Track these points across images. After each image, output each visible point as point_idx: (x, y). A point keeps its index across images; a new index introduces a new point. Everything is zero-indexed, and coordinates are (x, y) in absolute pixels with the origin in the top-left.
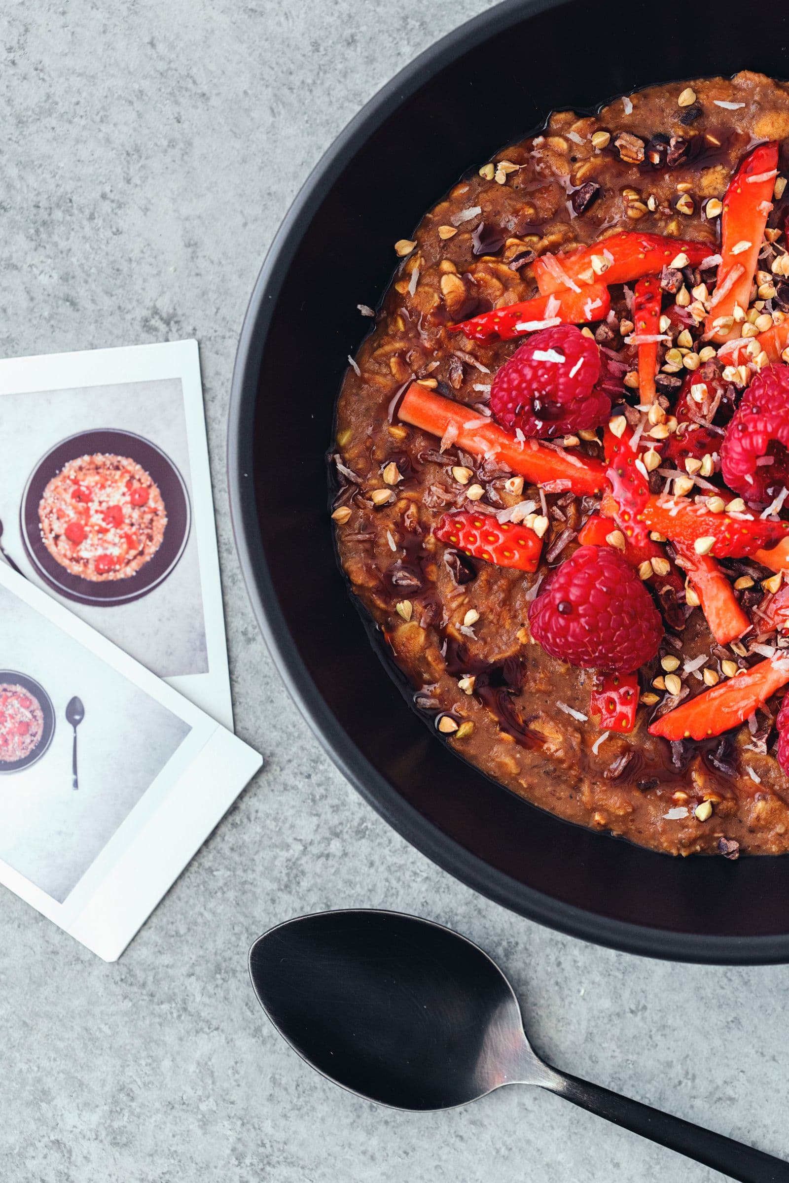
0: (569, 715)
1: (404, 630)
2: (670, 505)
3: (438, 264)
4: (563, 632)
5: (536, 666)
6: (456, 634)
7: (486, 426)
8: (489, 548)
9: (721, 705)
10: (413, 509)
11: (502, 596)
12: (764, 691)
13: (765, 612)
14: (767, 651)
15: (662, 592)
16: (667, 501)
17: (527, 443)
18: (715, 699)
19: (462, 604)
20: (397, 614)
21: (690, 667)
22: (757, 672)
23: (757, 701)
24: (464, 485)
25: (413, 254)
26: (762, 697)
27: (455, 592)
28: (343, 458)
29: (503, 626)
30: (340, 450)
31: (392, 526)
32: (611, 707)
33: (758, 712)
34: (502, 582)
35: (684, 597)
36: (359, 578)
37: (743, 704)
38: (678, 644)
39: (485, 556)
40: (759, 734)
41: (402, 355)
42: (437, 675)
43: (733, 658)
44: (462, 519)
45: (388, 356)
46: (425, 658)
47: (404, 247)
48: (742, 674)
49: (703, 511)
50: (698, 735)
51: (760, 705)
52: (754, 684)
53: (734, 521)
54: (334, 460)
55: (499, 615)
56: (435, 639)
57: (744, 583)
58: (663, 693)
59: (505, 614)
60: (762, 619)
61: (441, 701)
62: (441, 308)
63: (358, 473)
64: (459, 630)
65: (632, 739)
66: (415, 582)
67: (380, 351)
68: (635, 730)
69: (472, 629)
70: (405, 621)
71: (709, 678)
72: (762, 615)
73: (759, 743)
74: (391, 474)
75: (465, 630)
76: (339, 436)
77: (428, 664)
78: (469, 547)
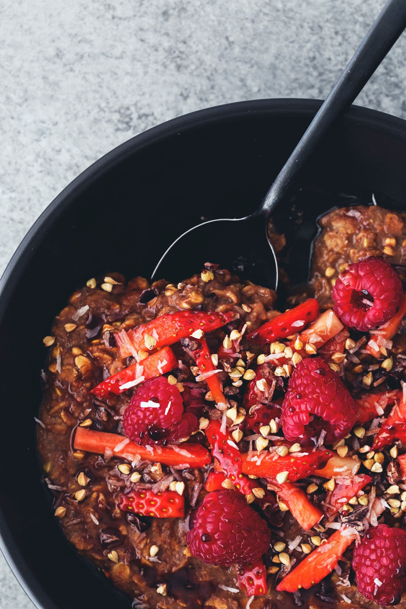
0: (228, 591)
1: (116, 567)
2: (255, 458)
3: (70, 349)
4: (209, 551)
5: (200, 568)
6: (148, 562)
7: (127, 445)
8: (153, 509)
9: (316, 564)
10: (101, 497)
11: (169, 532)
12: (340, 549)
13: (330, 503)
14: (336, 526)
15: (264, 508)
16: (253, 456)
17: (155, 450)
18: (312, 562)
19: (146, 544)
20: (109, 560)
21: (292, 546)
22: (333, 540)
23: (337, 557)
24: (128, 475)
25: (54, 345)
26: (340, 554)
27: (141, 538)
28: (50, 479)
29: (174, 550)
30: (48, 475)
31: (92, 510)
32: (251, 582)
33: (339, 563)
34: (166, 524)
35: (278, 506)
36: (81, 546)
37: (330, 561)
38: (282, 534)
39: (152, 514)
40: (343, 576)
41: (66, 409)
42: (143, 590)
43: (317, 534)
44: (132, 495)
45: (58, 412)
46: (133, 582)
47: (49, 341)
48: (324, 543)
49: (276, 458)
50: (306, 585)
51: (340, 559)
52: (333, 548)
53: (296, 458)
54: (45, 482)
55: (170, 544)
56: (136, 568)
57: (312, 489)
58: (280, 565)
59: (174, 543)
60: (328, 508)
61: (149, 604)
62: (79, 377)
63: (62, 485)
64: (149, 560)
65: (269, 596)
66: (115, 538)
67: (53, 411)
68: (269, 591)
69: (157, 557)
70: (115, 563)
71: (306, 549)
72: (328, 506)
73: (345, 581)
74: (82, 480)
75: (151, 559)
76: (45, 467)
77: (136, 584)
78: (141, 511)
